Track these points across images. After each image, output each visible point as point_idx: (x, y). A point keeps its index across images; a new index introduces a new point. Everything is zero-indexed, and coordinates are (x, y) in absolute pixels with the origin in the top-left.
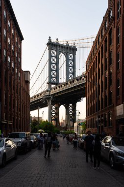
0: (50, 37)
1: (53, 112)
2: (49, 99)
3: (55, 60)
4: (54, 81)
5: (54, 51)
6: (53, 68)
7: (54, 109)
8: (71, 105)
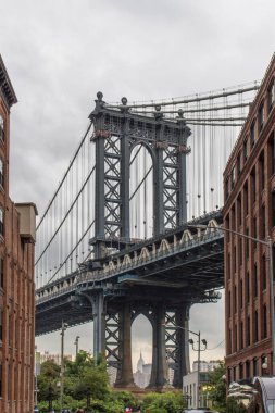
0: (100, 95)
1: (112, 340)
2: (96, 293)
3: (118, 167)
4: (113, 234)
5: (114, 139)
6: (111, 193)
7: (113, 329)
8: (171, 314)
